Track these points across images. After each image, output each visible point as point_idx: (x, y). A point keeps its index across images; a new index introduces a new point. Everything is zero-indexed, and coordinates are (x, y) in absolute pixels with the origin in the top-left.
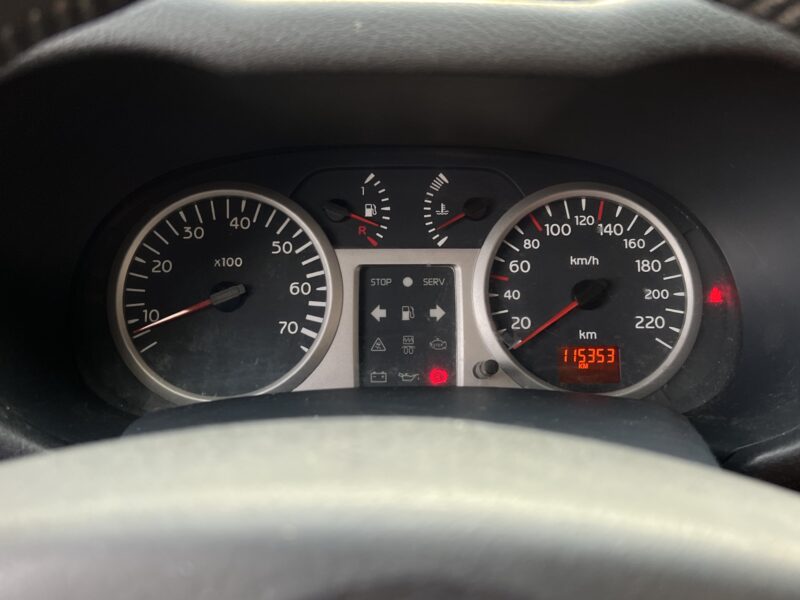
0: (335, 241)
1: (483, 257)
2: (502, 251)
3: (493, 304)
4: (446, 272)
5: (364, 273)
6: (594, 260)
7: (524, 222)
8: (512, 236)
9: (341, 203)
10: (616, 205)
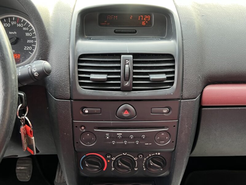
6: (15, 33)
10: (22, 19)
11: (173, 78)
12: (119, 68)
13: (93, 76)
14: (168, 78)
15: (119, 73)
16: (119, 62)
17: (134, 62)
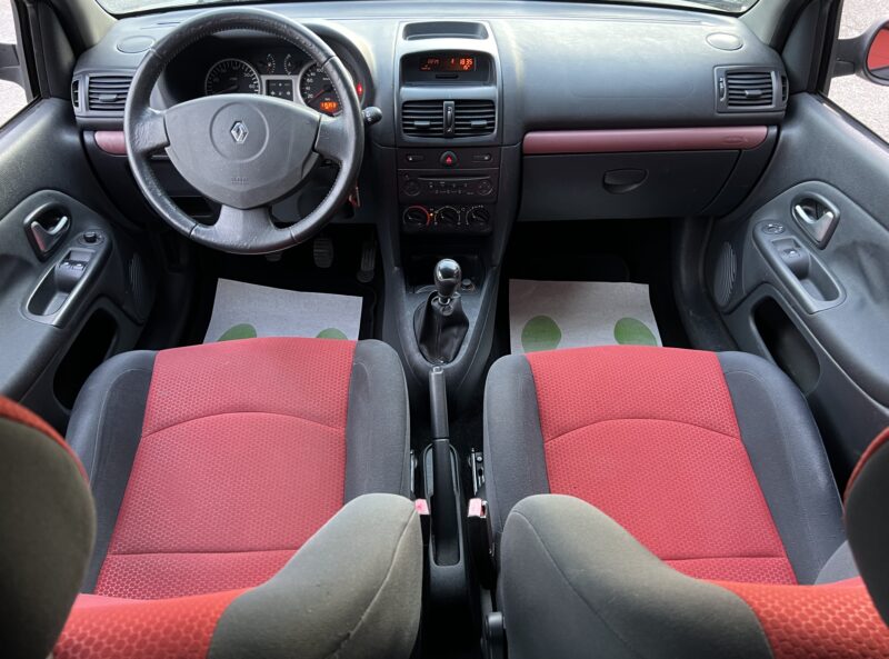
0: (260, 73)
1: (299, 77)
2: (305, 76)
3: (302, 91)
4: (290, 82)
5: (268, 82)
7: (311, 68)
8: (307, 72)
9: (261, 62)
11: (493, 124)
12: (441, 114)
13: (416, 123)
14: (489, 125)
15: (441, 120)
16: (442, 108)
17: (456, 108)
